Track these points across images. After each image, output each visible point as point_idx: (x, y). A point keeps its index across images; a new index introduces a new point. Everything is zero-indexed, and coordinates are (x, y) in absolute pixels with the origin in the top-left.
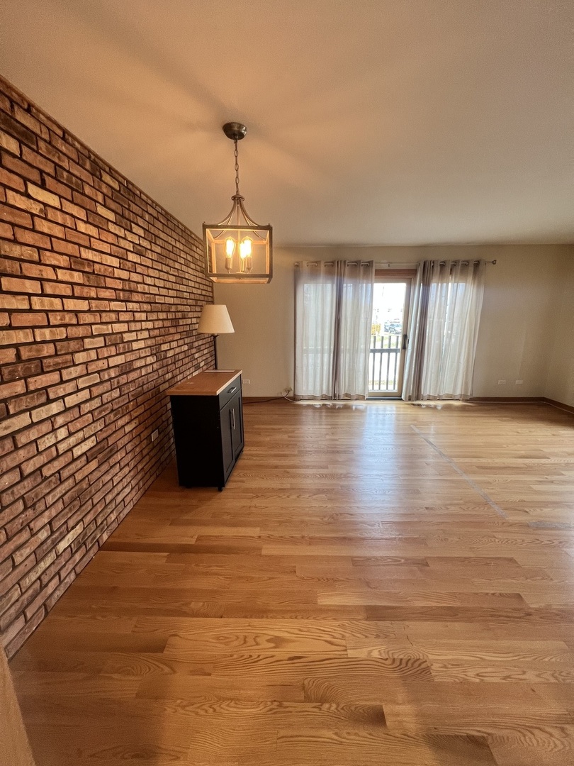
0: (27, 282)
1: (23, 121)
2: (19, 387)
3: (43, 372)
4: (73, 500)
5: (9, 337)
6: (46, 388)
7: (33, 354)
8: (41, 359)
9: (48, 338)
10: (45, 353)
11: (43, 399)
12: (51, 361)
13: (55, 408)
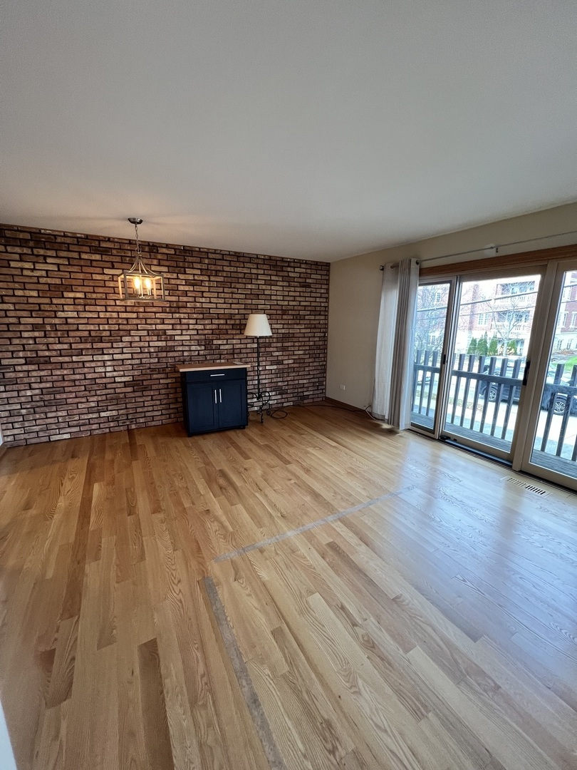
0: (98, 307)
1: (105, 246)
2: (89, 346)
3: (102, 342)
4: (112, 399)
5: (86, 327)
6: (103, 349)
7: (97, 334)
8: (102, 337)
9: (107, 329)
10: (104, 335)
11: (101, 352)
12: (107, 338)
13: (106, 357)
